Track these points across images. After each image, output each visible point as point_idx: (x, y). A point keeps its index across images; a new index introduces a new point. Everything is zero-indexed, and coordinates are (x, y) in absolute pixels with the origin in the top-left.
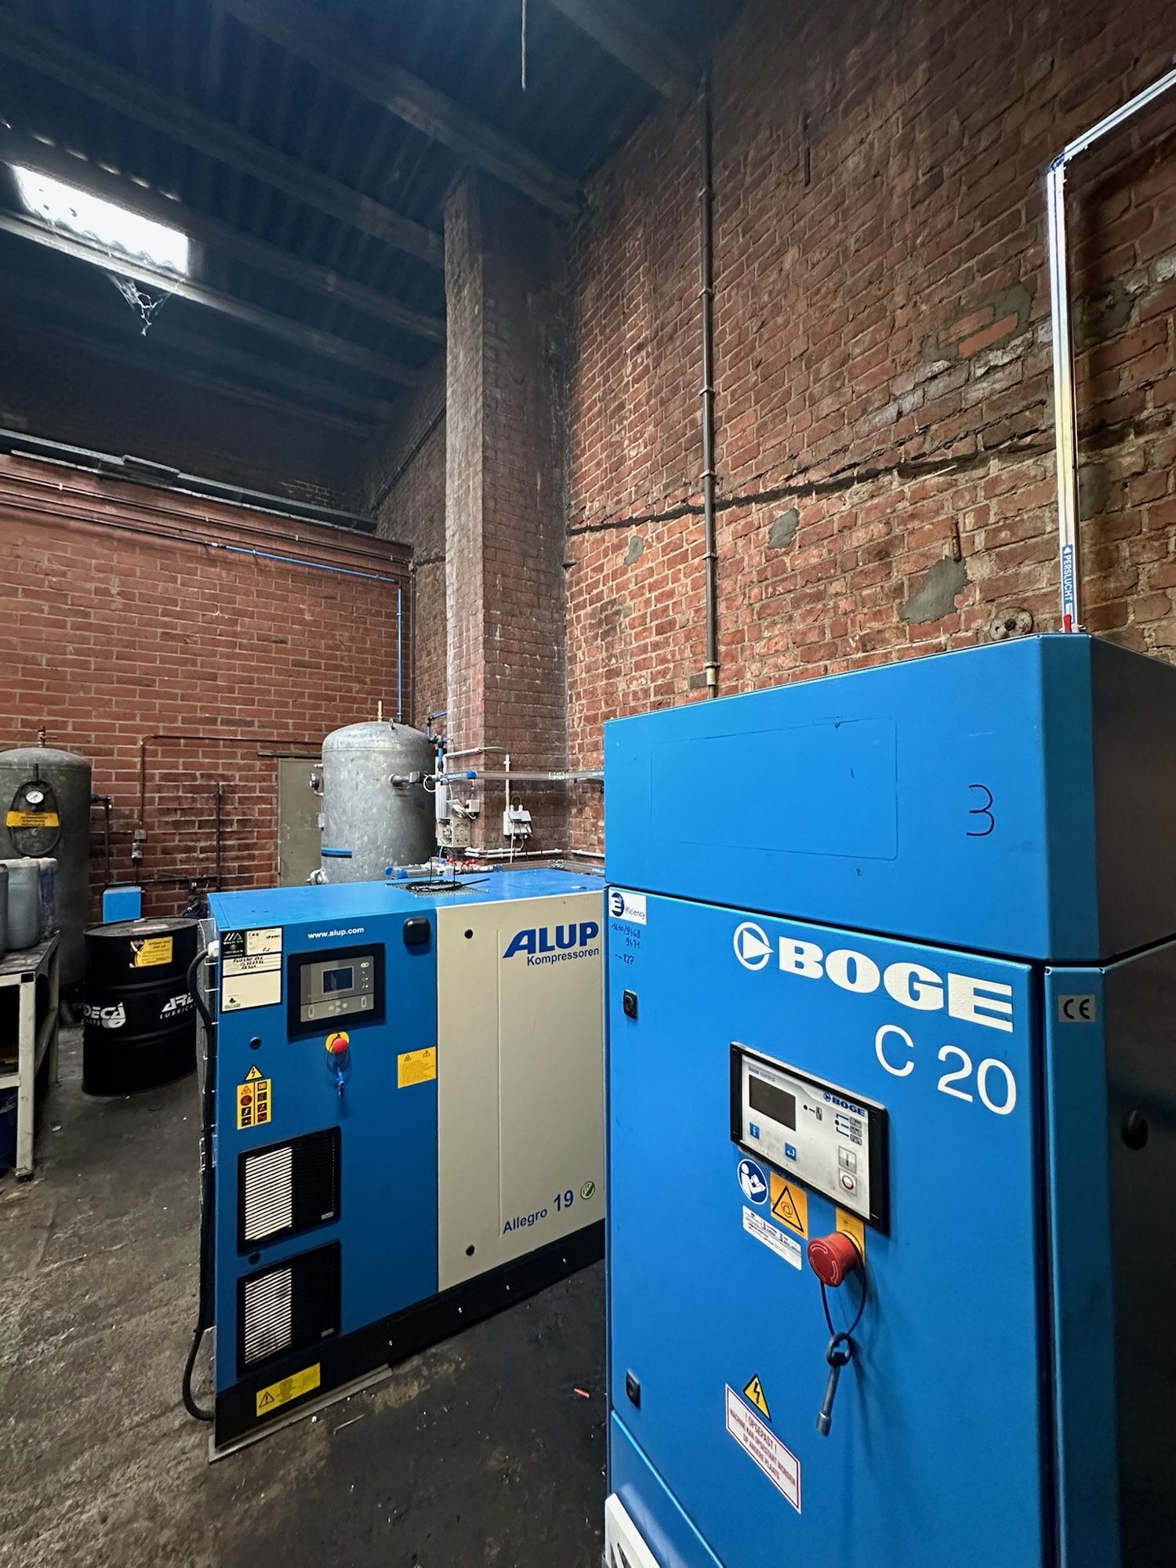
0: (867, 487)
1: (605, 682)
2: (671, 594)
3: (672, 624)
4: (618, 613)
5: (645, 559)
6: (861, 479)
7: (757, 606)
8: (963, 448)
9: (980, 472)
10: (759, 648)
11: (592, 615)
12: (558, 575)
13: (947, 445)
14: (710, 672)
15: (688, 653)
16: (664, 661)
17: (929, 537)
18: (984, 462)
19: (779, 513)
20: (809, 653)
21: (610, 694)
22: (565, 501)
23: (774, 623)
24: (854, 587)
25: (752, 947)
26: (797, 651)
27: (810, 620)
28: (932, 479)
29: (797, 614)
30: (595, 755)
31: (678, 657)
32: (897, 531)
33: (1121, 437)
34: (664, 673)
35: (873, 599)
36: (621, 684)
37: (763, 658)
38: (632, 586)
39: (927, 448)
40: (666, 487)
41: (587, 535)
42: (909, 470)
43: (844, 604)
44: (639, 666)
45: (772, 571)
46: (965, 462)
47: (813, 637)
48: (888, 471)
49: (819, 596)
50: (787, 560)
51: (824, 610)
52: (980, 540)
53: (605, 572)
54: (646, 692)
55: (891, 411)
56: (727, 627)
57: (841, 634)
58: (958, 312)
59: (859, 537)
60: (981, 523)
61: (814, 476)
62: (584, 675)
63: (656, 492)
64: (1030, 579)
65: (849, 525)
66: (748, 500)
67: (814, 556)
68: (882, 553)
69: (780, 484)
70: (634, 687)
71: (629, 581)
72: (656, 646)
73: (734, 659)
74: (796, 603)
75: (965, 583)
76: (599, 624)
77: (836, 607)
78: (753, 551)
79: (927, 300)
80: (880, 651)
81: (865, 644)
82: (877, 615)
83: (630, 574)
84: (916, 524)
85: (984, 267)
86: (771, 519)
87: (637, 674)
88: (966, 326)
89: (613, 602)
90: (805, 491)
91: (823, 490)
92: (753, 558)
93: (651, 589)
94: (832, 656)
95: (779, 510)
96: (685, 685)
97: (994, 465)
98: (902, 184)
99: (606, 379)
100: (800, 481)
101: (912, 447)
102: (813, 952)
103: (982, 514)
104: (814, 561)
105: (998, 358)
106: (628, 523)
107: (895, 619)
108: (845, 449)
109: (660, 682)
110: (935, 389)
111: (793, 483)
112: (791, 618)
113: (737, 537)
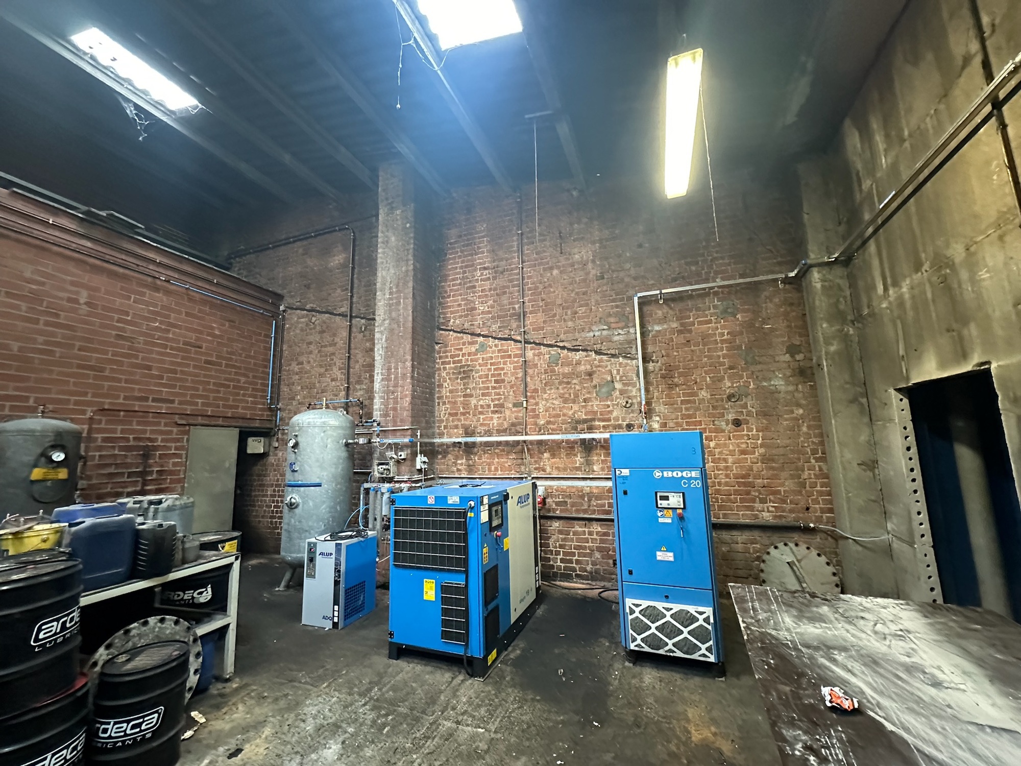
0: (585, 353)
1: (462, 399)
2: (503, 369)
3: (503, 381)
4: (472, 370)
5: (488, 352)
6: (583, 350)
7: (544, 382)
8: (613, 352)
9: (617, 360)
10: (545, 396)
11: (455, 368)
12: (433, 347)
13: (609, 349)
14: (525, 402)
15: (511, 393)
16: (499, 394)
17: (604, 373)
18: (618, 358)
19: (553, 353)
20: (566, 401)
21: (466, 405)
22: (437, 313)
23: (551, 389)
24: (581, 383)
25: (657, 474)
26: (561, 400)
27: (566, 390)
28: (605, 357)
29: (560, 387)
30: (456, 430)
31: (506, 394)
32: (594, 369)
33: (649, 362)
34: (499, 399)
35: (588, 388)
36: (473, 401)
37: (546, 400)
38: (480, 361)
39: (603, 348)
40: (499, 327)
41: (451, 333)
42: (598, 353)
43: (578, 387)
44: (483, 395)
45: (550, 371)
46: (613, 356)
47: (567, 396)
48: (591, 351)
49: (568, 383)
50: (556, 368)
51: (571, 388)
52: (618, 378)
53: (464, 352)
54: (489, 406)
55: (591, 334)
56: (531, 386)
57: (577, 396)
58: (610, 315)
59: (582, 368)
60: (618, 373)
61: (566, 344)
62: (448, 394)
63: (494, 327)
64: (632, 391)
65: (579, 363)
66: (540, 344)
67: (567, 370)
68: (590, 374)
69: (553, 342)
70: (481, 403)
71: (479, 359)
72: (494, 388)
73: (534, 399)
74: (560, 383)
75: (614, 389)
76: (460, 373)
77: (575, 388)
78: (542, 362)
79: (601, 307)
80: (590, 404)
81: (585, 401)
82: (589, 393)
83: (479, 356)
84: (600, 369)
85: (617, 307)
86: (550, 353)
87: (484, 398)
88: (612, 320)
89: (469, 366)
90: (563, 348)
91: (569, 349)
92: (542, 364)
93: (492, 364)
94: (574, 402)
95: (553, 351)
96: (511, 405)
97: (621, 358)
98: (593, 272)
99: (465, 272)
100: (561, 344)
101: (599, 346)
102: (670, 473)
103: (618, 371)
104: (566, 371)
105: (620, 331)
106: (479, 335)
107: (595, 395)
108: (577, 340)
109: (497, 402)
110: (605, 333)
111: (558, 344)
112: (558, 388)
113: (534, 355)
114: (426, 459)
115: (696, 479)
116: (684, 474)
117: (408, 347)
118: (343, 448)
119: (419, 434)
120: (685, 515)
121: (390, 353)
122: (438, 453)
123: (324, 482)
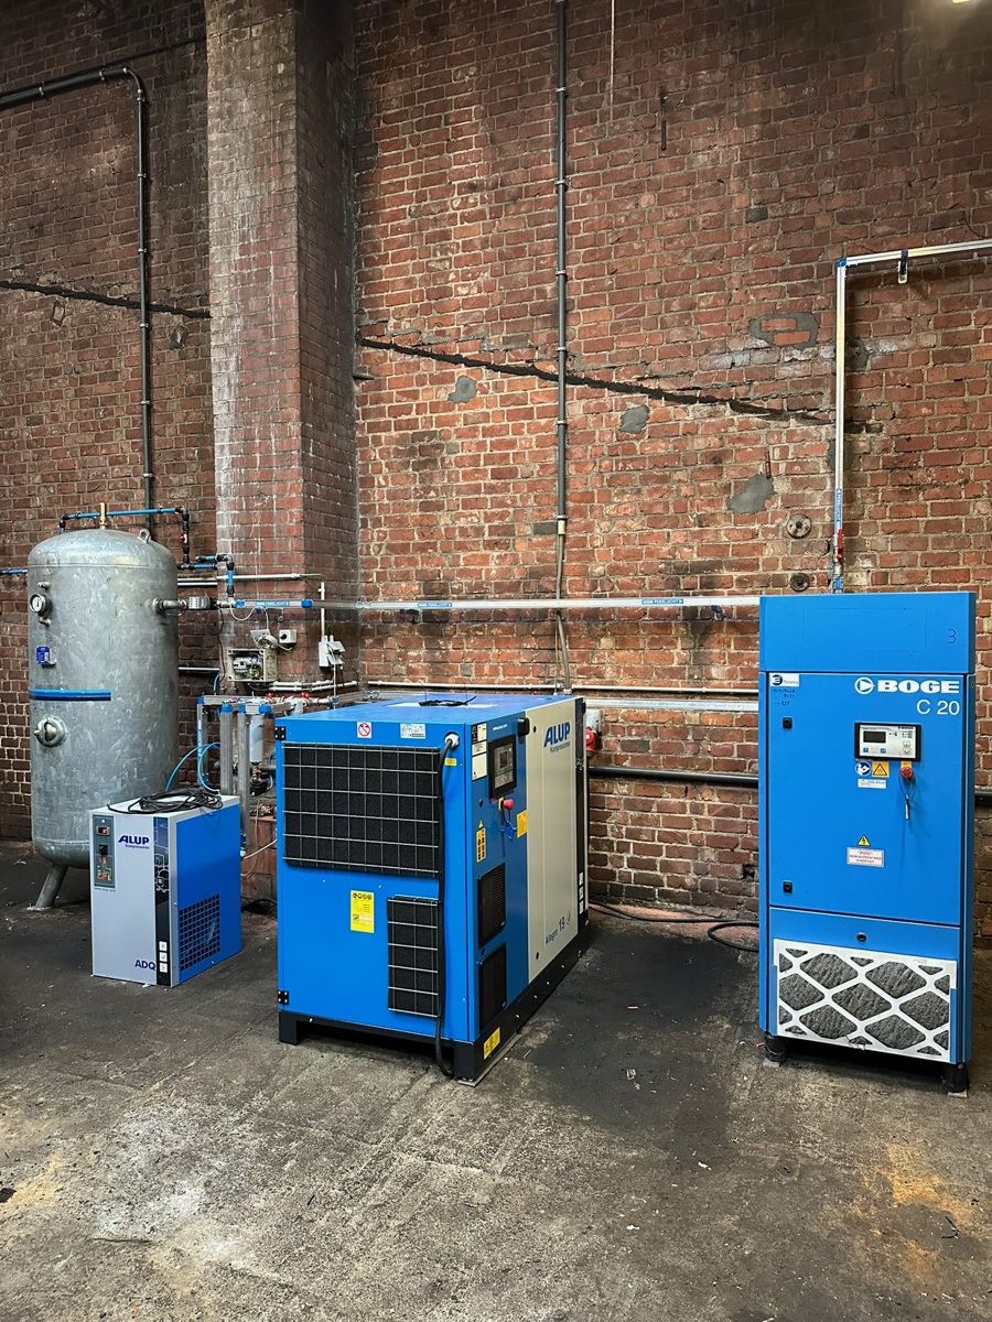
0: (707, 408)
1: (418, 513)
2: (512, 444)
3: (512, 473)
4: (439, 447)
5: (478, 403)
6: (702, 400)
7: (607, 476)
8: (774, 404)
9: (784, 424)
10: (609, 509)
11: (401, 440)
12: (350, 386)
13: (765, 399)
14: (561, 523)
15: (531, 501)
16: (502, 504)
17: (750, 457)
18: (787, 418)
19: (632, 405)
20: (655, 522)
21: (427, 528)
22: (355, 305)
23: (624, 492)
24: (693, 478)
25: (864, 686)
26: (645, 518)
27: (656, 496)
28: (754, 419)
29: (645, 489)
30: (404, 585)
31: (519, 503)
32: (728, 446)
33: (860, 431)
34: (502, 516)
35: (708, 490)
36: (444, 520)
37: (611, 518)
38: (460, 424)
39: (751, 395)
40: (506, 341)
41: (391, 353)
42: (739, 406)
43: (685, 490)
44: (466, 504)
45: (622, 449)
46: (776, 414)
47: (659, 509)
48: (723, 402)
49: (664, 479)
50: (637, 444)
51: (669, 491)
52: (782, 467)
53: (420, 401)
54: (479, 531)
55: (727, 360)
56: (577, 487)
57: (682, 510)
58: (774, 313)
59: (699, 443)
60: (784, 456)
61: (664, 385)
62: (386, 501)
63: (495, 340)
64: (811, 499)
65: (691, 432)
66: (601, 385)
67: (662, 448)
68: (717, 459)
69: (632, 380)
70: (462, 522)
71: (456, 418)
72: (491, 489)
73: (583, 515)
74: (645, 480)
75: (772, 493)
76: (412, 452)
77: (678, 491)
78: (604, 428)
79: (755, 293)
80: (712, 528)
81: (701, 521)
82: (711, 503)
83: (456, 412)
84: (741, 445)
85: (793, 291)
86: (624, 407)
87: (466, 512)
88: (779, 325)
89: (432, 435)
90: (656, 394)
91: (670, 398)
92: (605, 435)
93: (486, 433)
94: (674, 526)
95: (633, 402)
96: (529, 530)
97: (792, 420)
98: (740, 201)
99: (421, 197)
100: (652, 385)
101: (742, 390)
102: (894, 683)
103: (784, 450)
104: (661, 451)
105: (797, 354)
106: (457, 360)
107: (724, 507)
108: (690, 374)
109: (496, 523)
110: (759, 357)
111: (645, 384)
112: (639, 491)
113: (587, 411)
114: (339, 646)
115: (948, 697)
116: (925, 687)
117: (292, 386)
118: (154, 619)
119: (322, 590)
120: (919, 774)
121: (248, 401)
122: (365, 633)
123: (114, 690)
